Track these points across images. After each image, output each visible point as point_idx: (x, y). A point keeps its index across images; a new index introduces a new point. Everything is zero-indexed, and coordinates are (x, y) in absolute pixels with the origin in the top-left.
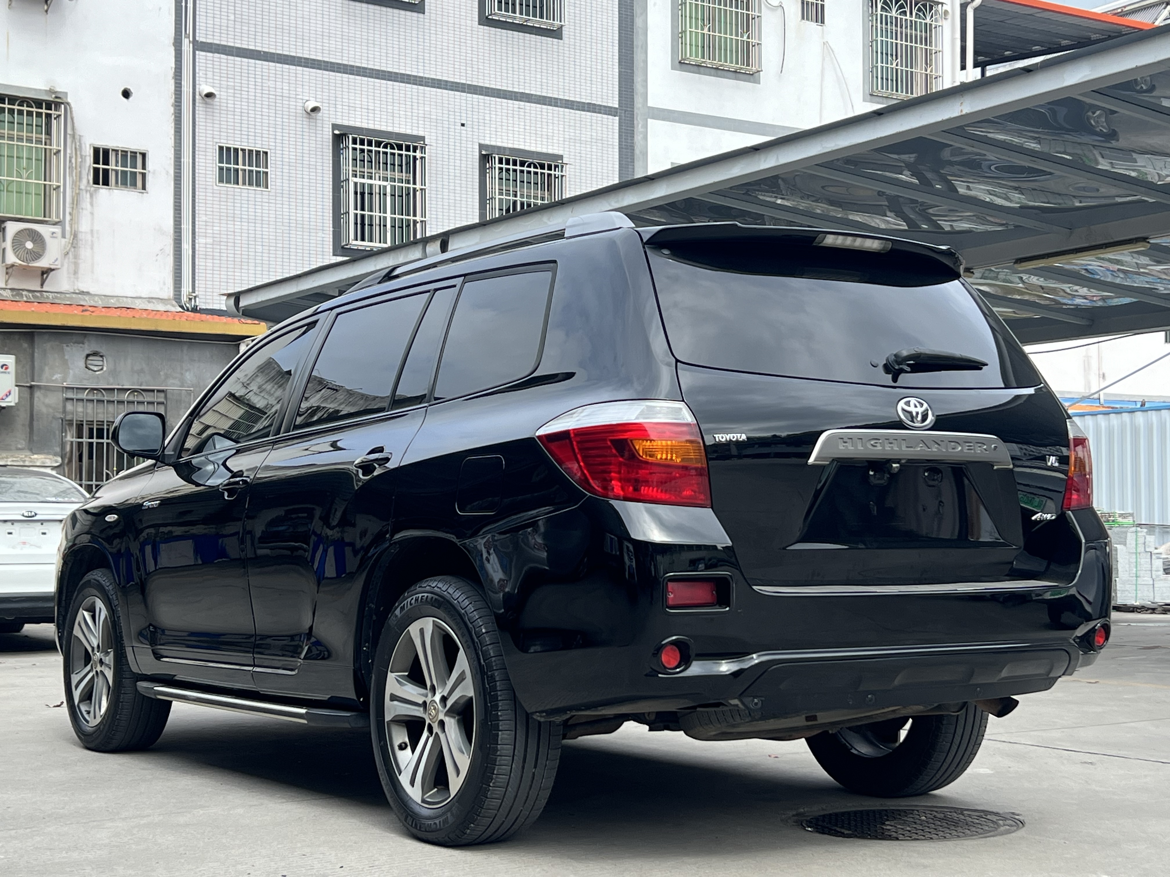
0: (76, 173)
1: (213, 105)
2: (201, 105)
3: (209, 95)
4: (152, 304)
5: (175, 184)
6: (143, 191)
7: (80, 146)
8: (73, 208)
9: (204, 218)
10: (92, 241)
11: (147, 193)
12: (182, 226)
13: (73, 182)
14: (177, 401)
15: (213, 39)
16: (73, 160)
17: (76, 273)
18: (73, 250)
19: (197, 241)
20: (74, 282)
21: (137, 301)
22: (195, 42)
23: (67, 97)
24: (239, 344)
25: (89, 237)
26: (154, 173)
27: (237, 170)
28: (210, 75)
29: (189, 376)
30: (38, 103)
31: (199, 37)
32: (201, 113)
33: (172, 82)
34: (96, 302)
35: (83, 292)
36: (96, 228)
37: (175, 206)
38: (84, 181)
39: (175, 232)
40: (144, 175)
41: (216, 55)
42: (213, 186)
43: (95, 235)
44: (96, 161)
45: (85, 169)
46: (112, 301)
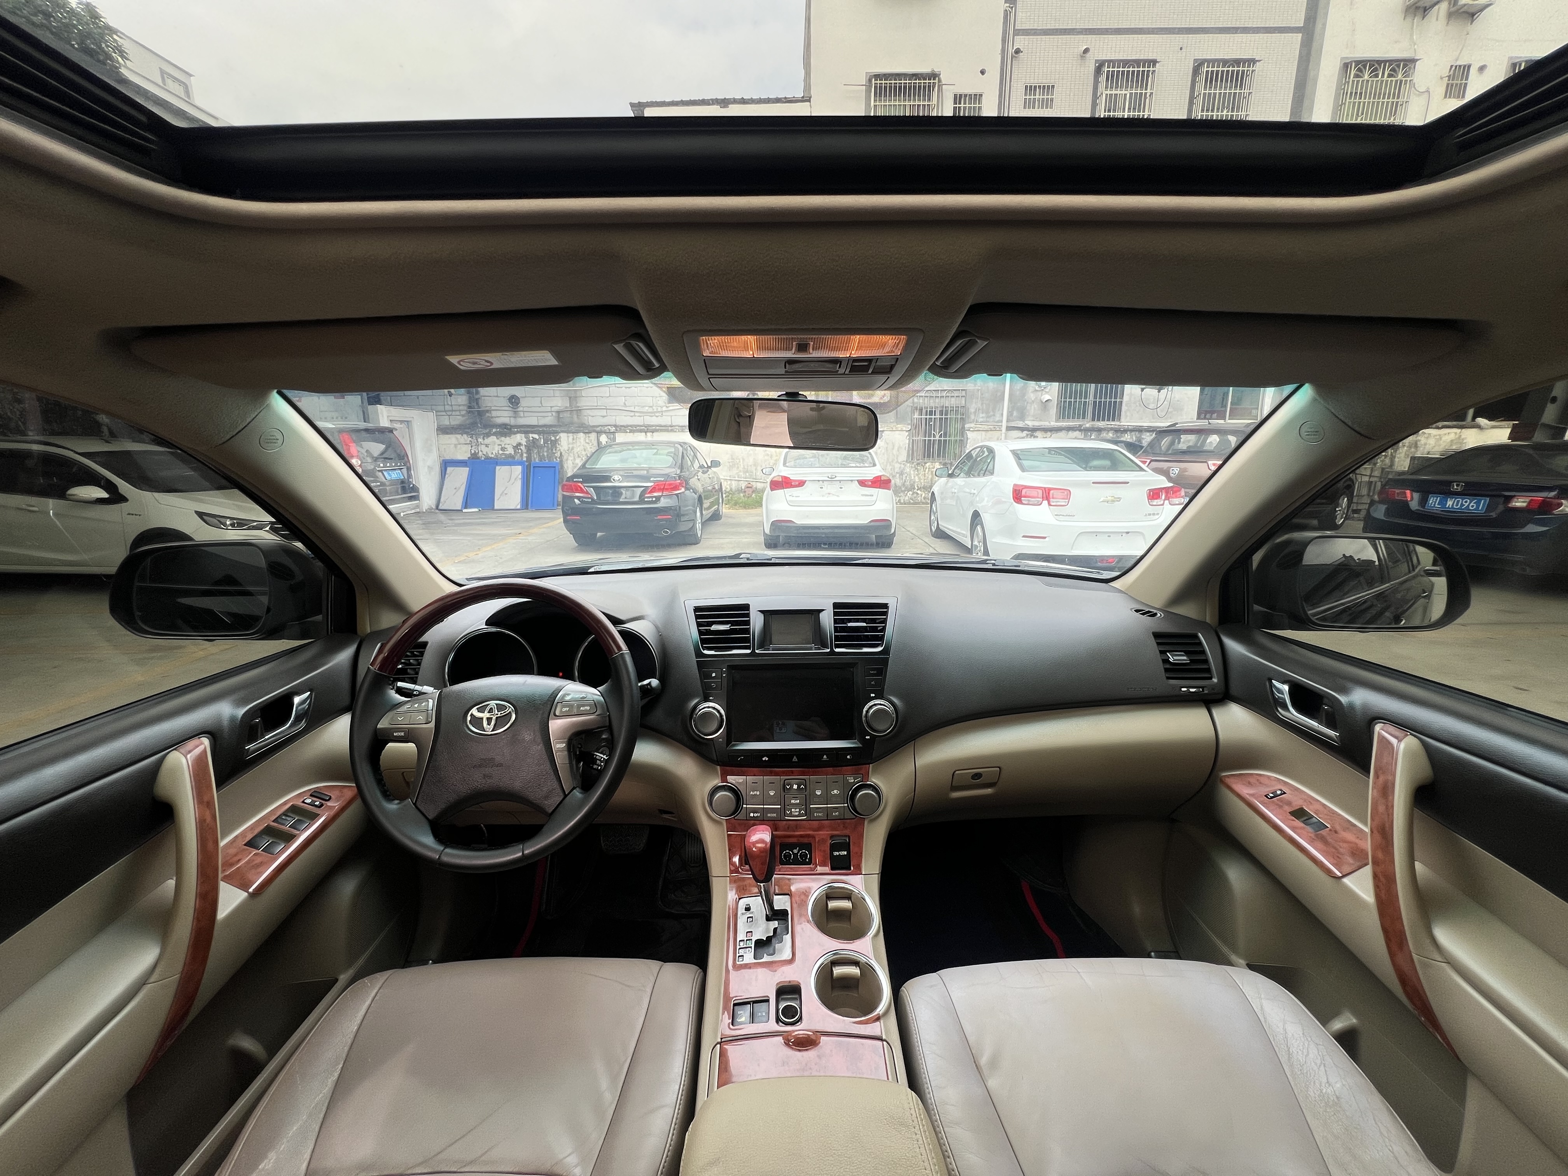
16: (944, 104)
40: (980, 108)
44: (955, 103)
45: (949, 107)
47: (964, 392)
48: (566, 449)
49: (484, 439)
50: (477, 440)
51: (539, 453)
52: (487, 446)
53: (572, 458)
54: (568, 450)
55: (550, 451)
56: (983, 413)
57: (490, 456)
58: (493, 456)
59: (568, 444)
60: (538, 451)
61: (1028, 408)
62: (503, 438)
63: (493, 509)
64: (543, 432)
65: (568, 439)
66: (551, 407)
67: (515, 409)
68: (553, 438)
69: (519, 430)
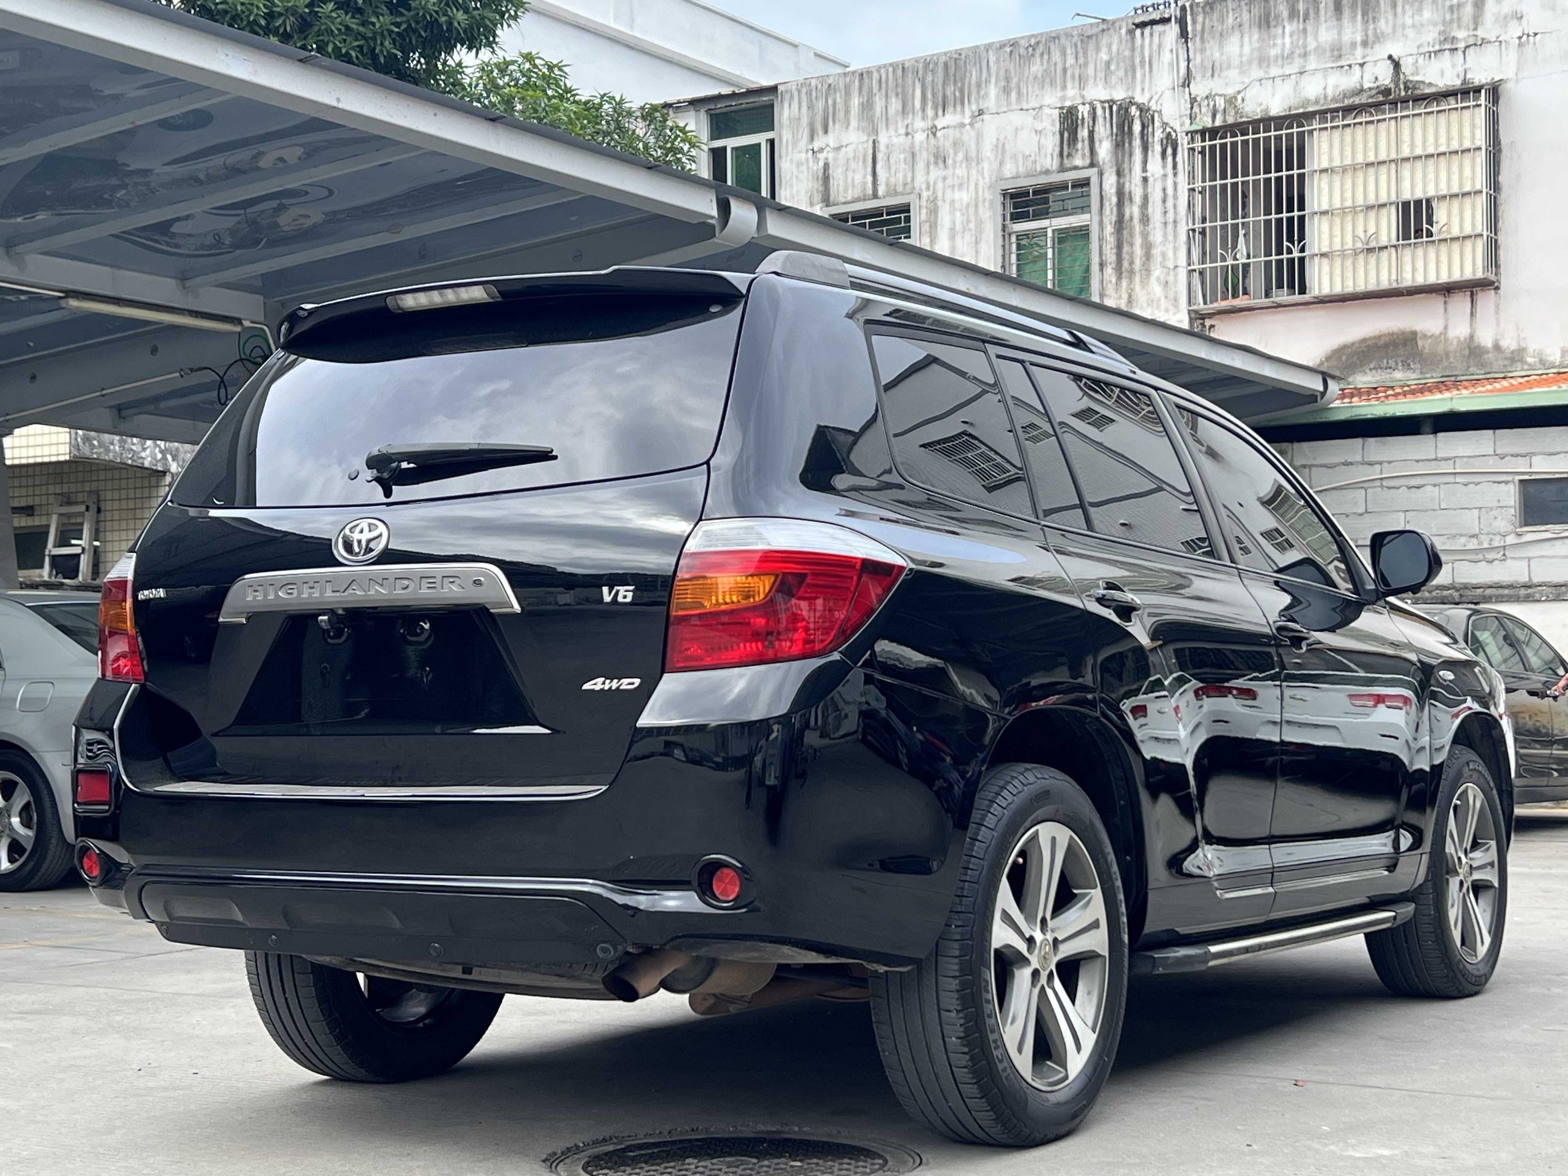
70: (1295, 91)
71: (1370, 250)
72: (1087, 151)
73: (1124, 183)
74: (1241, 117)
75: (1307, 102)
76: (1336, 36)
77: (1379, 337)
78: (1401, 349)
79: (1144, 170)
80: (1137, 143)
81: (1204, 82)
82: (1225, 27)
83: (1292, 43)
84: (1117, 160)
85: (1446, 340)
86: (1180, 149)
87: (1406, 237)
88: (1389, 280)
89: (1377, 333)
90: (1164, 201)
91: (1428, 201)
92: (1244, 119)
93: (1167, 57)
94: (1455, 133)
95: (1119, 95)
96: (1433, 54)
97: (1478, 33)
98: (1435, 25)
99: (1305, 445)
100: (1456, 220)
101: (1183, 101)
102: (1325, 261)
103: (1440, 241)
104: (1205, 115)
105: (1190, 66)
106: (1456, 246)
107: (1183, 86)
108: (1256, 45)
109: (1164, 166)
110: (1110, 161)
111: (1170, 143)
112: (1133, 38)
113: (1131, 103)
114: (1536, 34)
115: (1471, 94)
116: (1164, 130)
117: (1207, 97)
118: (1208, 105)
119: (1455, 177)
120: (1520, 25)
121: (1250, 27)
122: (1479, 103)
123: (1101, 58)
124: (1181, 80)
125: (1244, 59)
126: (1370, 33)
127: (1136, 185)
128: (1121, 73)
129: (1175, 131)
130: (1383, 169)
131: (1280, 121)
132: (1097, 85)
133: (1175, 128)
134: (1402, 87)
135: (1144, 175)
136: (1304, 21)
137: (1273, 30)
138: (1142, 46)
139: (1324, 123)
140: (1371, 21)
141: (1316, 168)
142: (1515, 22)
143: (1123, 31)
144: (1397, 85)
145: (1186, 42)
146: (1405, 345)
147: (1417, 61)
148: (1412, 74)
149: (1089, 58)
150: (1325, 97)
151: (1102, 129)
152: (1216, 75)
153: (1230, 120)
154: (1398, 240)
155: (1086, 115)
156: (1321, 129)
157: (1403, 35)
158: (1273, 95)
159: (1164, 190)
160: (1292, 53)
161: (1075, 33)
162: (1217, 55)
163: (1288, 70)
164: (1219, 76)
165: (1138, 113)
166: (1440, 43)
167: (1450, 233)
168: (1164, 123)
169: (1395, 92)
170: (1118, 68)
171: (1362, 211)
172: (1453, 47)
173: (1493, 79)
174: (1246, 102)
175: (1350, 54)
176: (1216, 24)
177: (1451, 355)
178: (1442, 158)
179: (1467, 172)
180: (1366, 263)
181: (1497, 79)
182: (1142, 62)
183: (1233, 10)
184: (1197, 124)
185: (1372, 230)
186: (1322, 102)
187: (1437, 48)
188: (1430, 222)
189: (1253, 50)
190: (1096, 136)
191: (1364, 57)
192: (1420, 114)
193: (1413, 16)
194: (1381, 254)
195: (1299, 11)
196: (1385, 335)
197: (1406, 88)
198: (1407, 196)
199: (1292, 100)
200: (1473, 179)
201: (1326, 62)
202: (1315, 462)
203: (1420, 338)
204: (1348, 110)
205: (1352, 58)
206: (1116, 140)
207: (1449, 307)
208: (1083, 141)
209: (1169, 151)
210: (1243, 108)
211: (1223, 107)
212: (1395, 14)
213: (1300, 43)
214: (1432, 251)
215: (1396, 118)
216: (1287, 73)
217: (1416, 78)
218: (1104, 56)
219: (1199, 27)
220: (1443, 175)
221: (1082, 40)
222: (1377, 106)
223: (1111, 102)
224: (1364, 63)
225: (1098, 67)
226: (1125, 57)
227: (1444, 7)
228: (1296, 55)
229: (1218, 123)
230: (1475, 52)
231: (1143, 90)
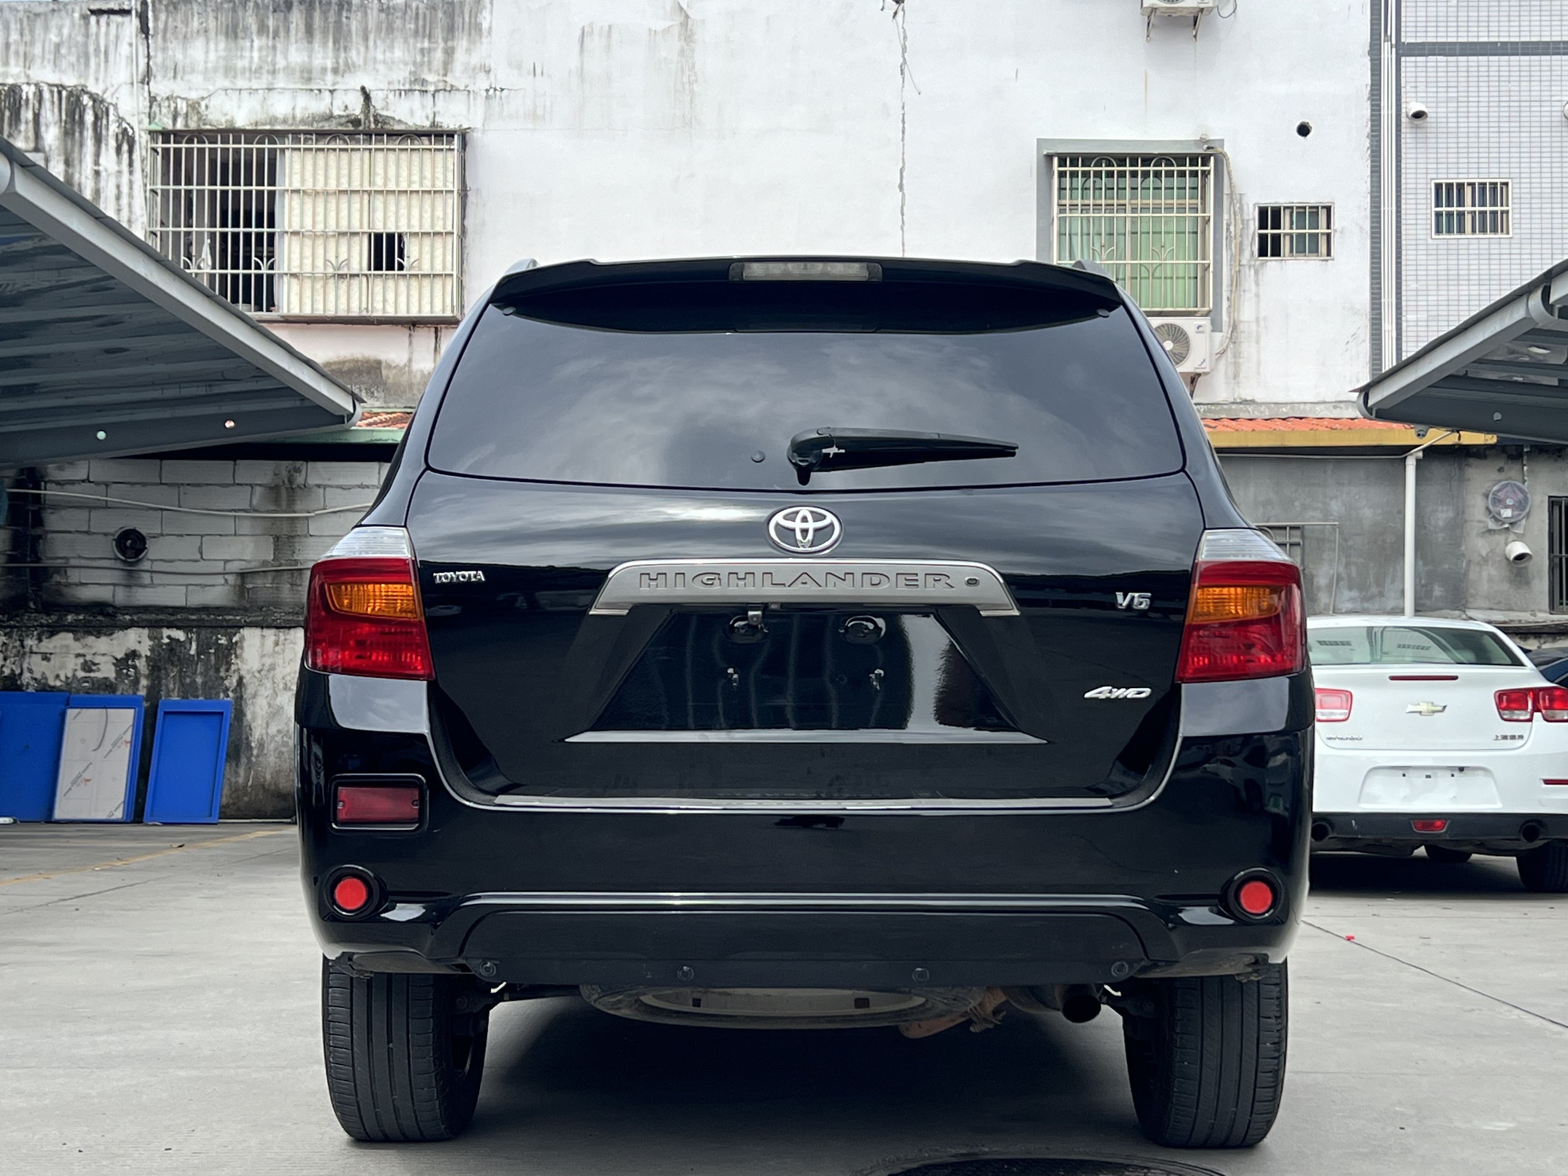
0: (1236, 244)
1: (1426, 128)
2: (1408, 130)
3: (1419, 115)
4: (1338, 410)
5: (1372, 243)
6: (1328, 258)
7: (1241, 208)
8: (1231, 291)
9: (1413, 286)
10: (1258, 332)
11: (1333, 260)
12: (1383, 300)
13: (1231, 256)
14: (1318, 540)
15: (1426, 36)
16: (1232, 228)
17: (1236, 376)
18: (1232, 346)
19: (1404, 319)
20: (1234, 389)
21: (1318, 408)
22: (1399, 45)
23: (1222, 147)
24: (1406, 458)
25: (1254, 327)
26: (1342, 232)
27: (1461, 215)
28: (1421, 87)
29: (1335, 507)
30: (1180, 159)
31: (1406, 37)
32: (1408, 141)
33: (1367, 106)
34: (1261, 412)
35: (1246, 401)
36: (1263, 314)
37: (1372, 273)
38: (1247, 254)
39: (1373, 309)
40: (1328, 236)
41: (1431, 58)
42: (1426, 240)
43: (1262, 323)
44: (1263, 225)
45: (1248, 238)
46: (1284, 410)
47: (1297, 533)
48: (256, 666)
49: (40, 640)
50: (22, 641)
51: (181, 675)
52: (46, 657)
53: (270, 692)
54: (259, 672)
55: (212, 673)
56: (1350, 589)
57: (52, 682)
58: (58, 683)
59: (263, 656)
60: (181, 671)
61: (1472, 576)
62: (91, 639)
63: (49, 819)
64: (200, 626)
65: (263, 645)
66: (226, 561)
67: (131, 564)
68: (223, 641)
69: (135, 618)
70: (263, 107)
71: (342, 276)
72: (31, 134)
73: (73, 174)
74: (205, 124)
75: (274, 120)
76: (306, 59)
77: (344, 362)
78: (365, 378)
79: (97, 163)
80: (89, 134)
81: (165, 82)
82: (189, 30)
83: (260, 58)
84: (66, 149)
85: (410, 372)
86: (137, 147)
87: (378, 267)
88: (360, 308)
89: (341, 358)
90: (118, 197)
91: (400, 236)
92: (208, 127)
93: (124, 49)
94: (428, 174)
95: (70, 80)
96: (403, 93)
97: (447, 79)
98: (406, 64)
99: (320, 465)
100: (426, 257)
101: (141, 98)
102: (294, 281)
103: (411, 275)
104: (165, 115)
105: (151, 63)
106: (426, 282)
107: (142, 82)
108: (222, 54)
109: (119, 162)
110: (58, 148)
111: (126, 139)
112: (87, 24)
113: (84, 91)
114: (502, 90)
115: (445, 137)
116: (120, 125)
117: (168, 98)
118: (169, 106)
119: (427, 216)
120: (488, 78)
121: (217, 34)
122: (452, 147)
123: (50, 40)
124: (140, 77)
125: (210, 65)
126: (341, 61)
127: (86, 178)
128: (73, 59)
129: (132, 128)
130: (356, 198)
131: (251, 135)
132: (45, 67)
133: (132, 124)
134: (372, 119)
135: (96, 168)
136: (274, 38)
137: (241, 42)
138: (97, 35)
139: (296, 143)
140: (342, 50)
141: (287, 187)
142: (482, 75)
143: (77, 15)
144: (367, 117)
145: (147, 38)
146: (369, 373)
147: (387, 97)
148: (382, 109)
149: (36, 37)
150: (294, 118)
151: (49, 114)
152: (179, 77)
153: (193, 125)
154: (370, 269)
155: (31, 96)
156: (294, 149)
157: (374, 69)
158: (239, 107)
159: (118, 187)
160: (261, 68)
161: (21, 8)
162: (179, 56)
163: (255, 84)
164: (182, 78)
165: (91, 103)
166: (411, 83)
167: (420, 269)
168: (119, 118)
169: (365, 123)
170: (69, 53)
171: (334, 236)
172: (423, 89)
173: (461, 126)
174: (210, 110)
175: (320, 79)
176: (179, 25)
177: (415, 387)
178: (414, 195)
179: (439, 213)
180: (337, 288)
181: (465, 126)
182: (97, 50)
183: (199, 14)
184: (156, 124)
185: (343, 256)
186: (290, 121)
187: (407, 87)
188: (401, 256)
189: (219, 57)
190: (42, 120)
191: (334, 84)
192: (394, 150)
193: (384, 52)
194: (352, 281)
195: (268, 27)
196: (349, 361)
197: (376, 122)
198: (379, 228)
199: (259, 115)
200: (444, 219)
201: (295, 83)
202: (330, 483)
203: (385, 368)
204: (321, 134)
205: (322, 83)
206: (65, 127)
207: (414, 340)
208: (27, 123)
209: (125, 147)
210: (207, 115)
211: (185, 110)
212: (367, 47)
213: (269, 59)
214: (402, 284)
215: (370, 150)
216: (254, 88)
217: (385, 113)
218: (53, 38)
219: (161, 25)
220: (415, 212)
221: (28, 17)
222: (352, 135)
223: (61, 87)
224: (335, 90)
225: (47, 48)
226: (78, 42)
227: (415, 48)
228: (264, 71)
229: (180, 125)
230: (445, 96)
231: (97, 80)
